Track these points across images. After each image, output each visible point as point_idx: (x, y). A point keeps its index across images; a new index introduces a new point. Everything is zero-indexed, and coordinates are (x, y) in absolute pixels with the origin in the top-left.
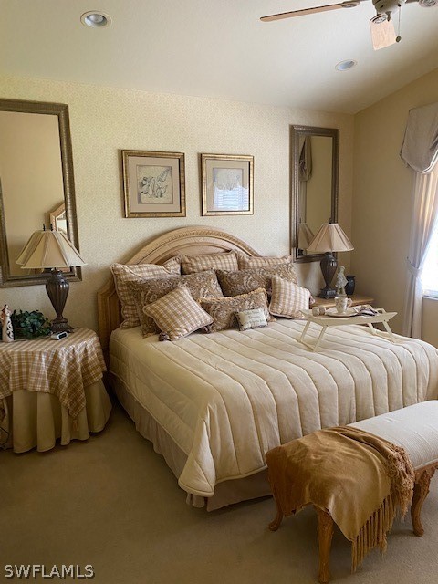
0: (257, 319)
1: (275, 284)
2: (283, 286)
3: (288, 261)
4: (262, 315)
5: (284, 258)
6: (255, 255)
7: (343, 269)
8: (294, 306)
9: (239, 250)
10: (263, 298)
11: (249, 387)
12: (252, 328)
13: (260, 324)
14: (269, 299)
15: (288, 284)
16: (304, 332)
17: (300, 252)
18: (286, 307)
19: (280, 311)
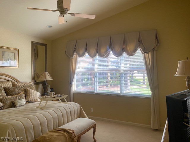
0: (22, 103)
1: (28, 91)
2: (31, 91)
3: (31, 84)
4: (23, 101)
5: (30, 83)
6: (19, 82)
7: (49, 86)
8: (35, 98)
9: (13, 80)
10: (23, 95)
11: (23, 122)
12: (20, 106)
13: (23, 104)
14: (26, 96)
15: (32, 90)
16: (39, 105)
17: (35, 81)
18: (32, 98)
19: (30, 100)
